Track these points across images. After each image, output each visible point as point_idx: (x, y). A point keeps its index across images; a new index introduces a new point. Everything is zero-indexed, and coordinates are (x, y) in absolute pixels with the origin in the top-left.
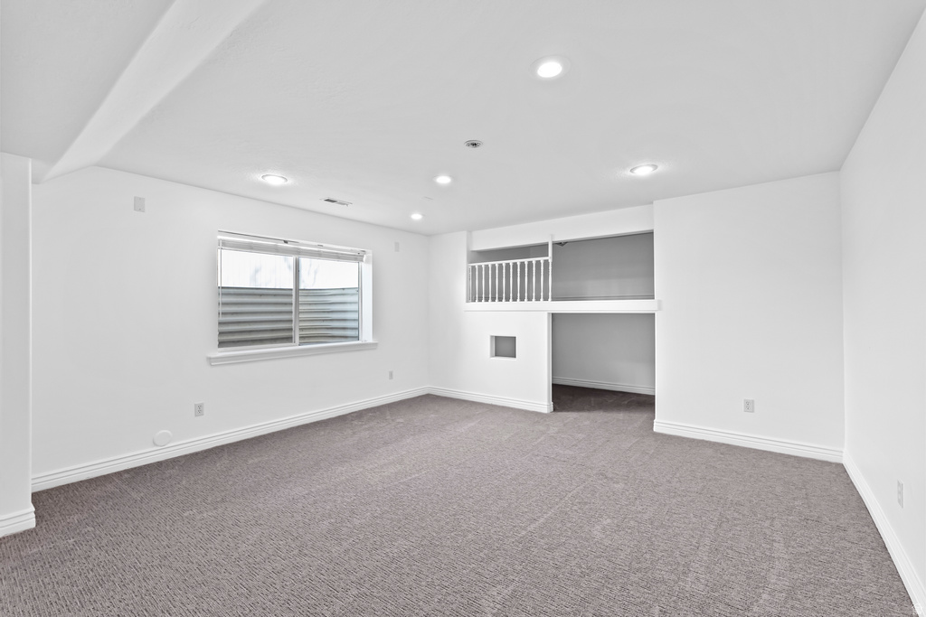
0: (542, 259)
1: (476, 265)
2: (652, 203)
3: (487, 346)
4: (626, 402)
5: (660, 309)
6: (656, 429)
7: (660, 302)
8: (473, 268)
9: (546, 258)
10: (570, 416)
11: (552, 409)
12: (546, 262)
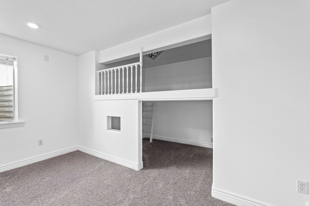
0: (136, 64)
1: (101, 71)
2: (209, 12)
3: (104, 123)
4: (192, 156)
5: (217, 96)
7: (216, 90)
8: (100, 73)
9: (138, 63)
10: (154, 173)
11: (142, 167)
12: (139, 66)
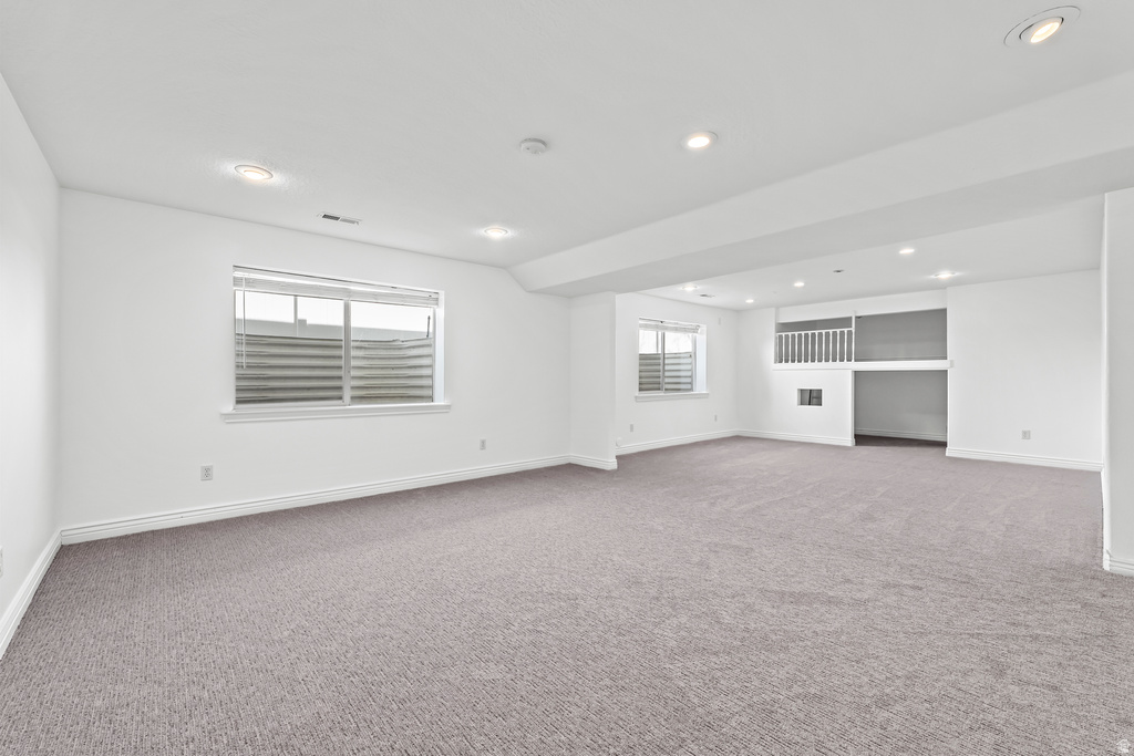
0: (846, 330)
1: (783, 334)
2: (945, 289)
3: (794, 397)
5: (952, 366)
6: (947, 454)
8: (781, 337)
9: (849, 329)
11: (854, 444)
12: (850, 332)
